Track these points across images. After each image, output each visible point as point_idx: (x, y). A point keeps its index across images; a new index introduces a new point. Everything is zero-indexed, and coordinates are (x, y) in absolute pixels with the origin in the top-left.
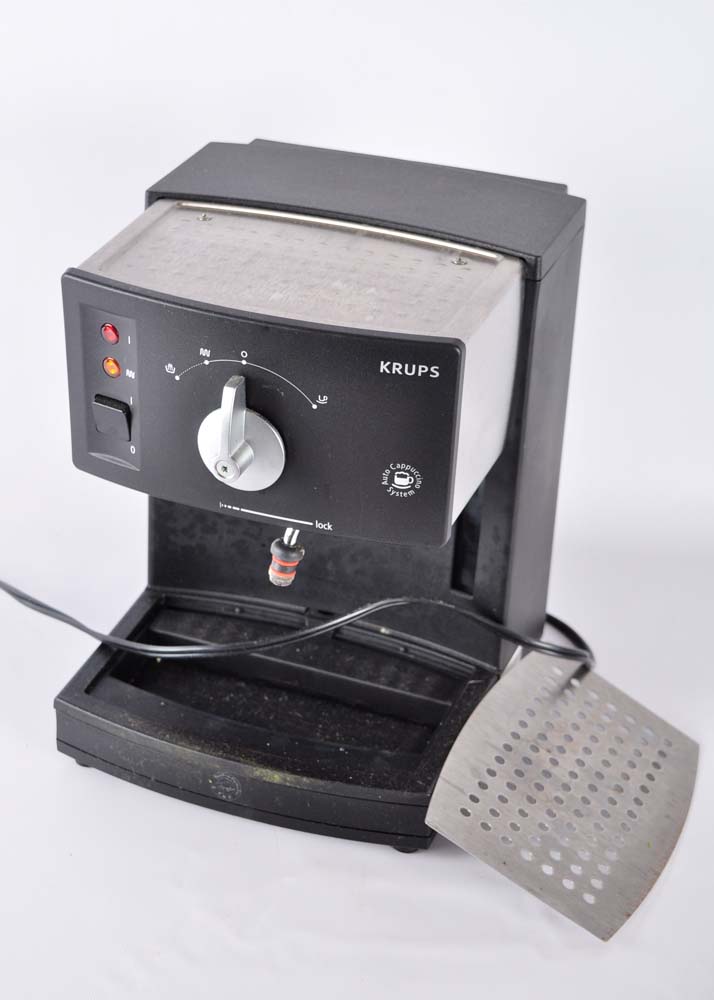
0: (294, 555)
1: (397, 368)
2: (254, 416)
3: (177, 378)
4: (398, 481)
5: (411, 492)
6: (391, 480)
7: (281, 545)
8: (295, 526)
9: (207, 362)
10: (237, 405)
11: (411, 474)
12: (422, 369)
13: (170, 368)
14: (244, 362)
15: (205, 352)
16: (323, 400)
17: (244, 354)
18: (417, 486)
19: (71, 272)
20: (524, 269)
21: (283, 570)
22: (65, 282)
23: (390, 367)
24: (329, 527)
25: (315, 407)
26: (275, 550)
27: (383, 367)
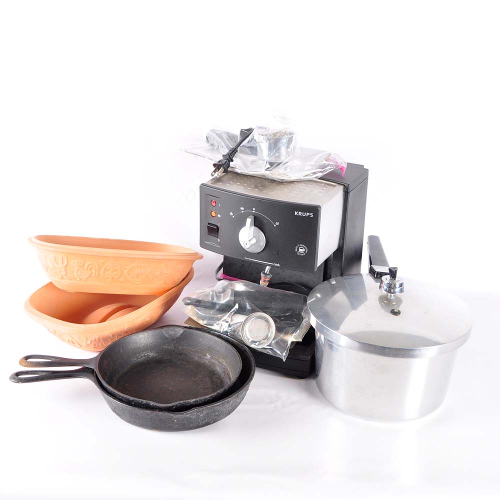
0: (268, 276)
1: (300, 213)
2: (256, 228)
3: (233, 217)
4: (300, 250)
5: (304, 254)
6: (298, 250)
7: (264, 273)
8: (269, 265)
9: (242, 212)
10: (251, 225)
11: (304, 248)
12: (308, 214)
13: (231, 214)
14: (254, 212)
15: (242, 209)
16: (278, 224)
17: (254, 209)
18: (306, 252)
19: (203, 184)
20: (344, 188)
21: (265, 281)
22: (200, 187)
23: (298, 213)
24: (279, 265)
25: (275, 226)
26: (262, 275)
27: (296, 213)
